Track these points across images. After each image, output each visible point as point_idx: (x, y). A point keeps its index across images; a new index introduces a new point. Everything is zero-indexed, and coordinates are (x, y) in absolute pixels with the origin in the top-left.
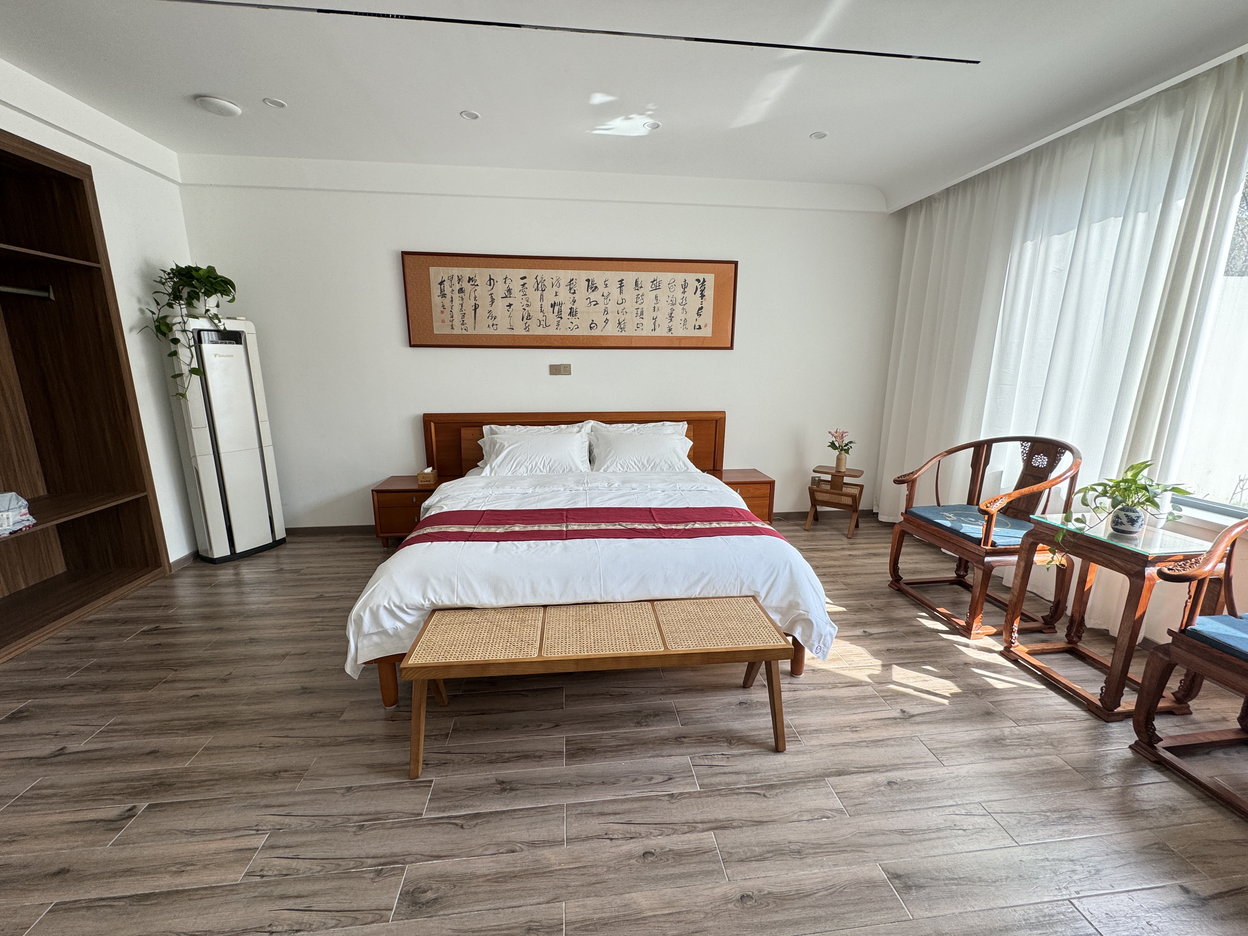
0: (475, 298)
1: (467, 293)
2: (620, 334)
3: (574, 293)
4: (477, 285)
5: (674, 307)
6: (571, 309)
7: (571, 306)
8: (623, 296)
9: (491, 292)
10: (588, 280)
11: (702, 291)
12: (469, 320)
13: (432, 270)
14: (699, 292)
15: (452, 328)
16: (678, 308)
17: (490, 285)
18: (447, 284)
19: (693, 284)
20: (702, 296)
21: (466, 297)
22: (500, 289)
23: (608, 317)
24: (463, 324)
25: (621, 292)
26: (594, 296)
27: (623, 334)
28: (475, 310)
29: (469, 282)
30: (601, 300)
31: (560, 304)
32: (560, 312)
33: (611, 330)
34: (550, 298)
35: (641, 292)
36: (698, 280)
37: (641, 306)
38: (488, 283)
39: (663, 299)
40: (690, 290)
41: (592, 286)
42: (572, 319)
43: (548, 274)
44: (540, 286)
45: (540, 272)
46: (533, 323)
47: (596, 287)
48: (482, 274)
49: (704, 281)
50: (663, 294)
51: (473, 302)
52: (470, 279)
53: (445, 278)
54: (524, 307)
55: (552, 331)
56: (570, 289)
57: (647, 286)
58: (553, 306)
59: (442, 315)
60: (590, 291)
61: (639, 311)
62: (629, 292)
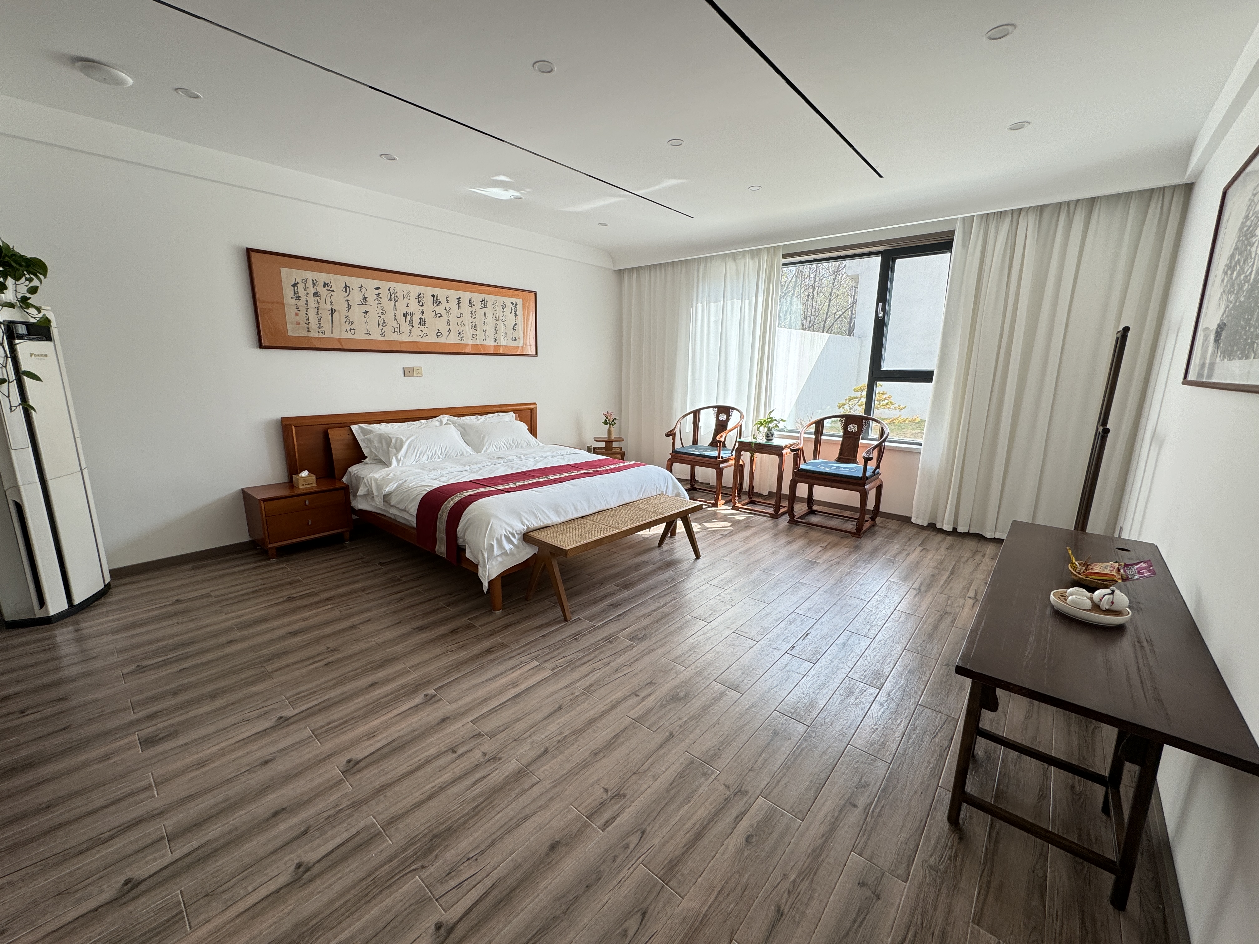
0: (331, 303)
1: (323, 297)
2: (460, 342)
3: (422, 305)
4: (333, 291)
5: (498, 323)
6: (420, 319)
7: (420, 316)
8: (461, 311)
9: (348, 298)
10: (433, 296)
11: (515, 311)
12: (326, 325)
13: (284, 270)
14: (513, 312)
15: (309, 331)
16: (500, 324)
17: (346, 292)
18: (301, 287)
19: (509, 306)
20: (516, 315)
21: (322, 301)
22: (356, 297)
23: (450, 327)
24: (319, 327)
25: (459, 308)
26: (440, 309)
27: (463, 342)
28: (332, 314)
29: (324, 287)
30: (444, 313)
31: (412, 314)
32: (411, 320)
33: (453, 339)
34: (402, 308)
35: (474, 309)
36: (512, 303)
37: (474, 321)
38: (344, 290)
39: (490, 316)
40: (507, 310)
41: (436, 301)
42: (422, 328)
43: (400, 287)
44: (393, 297)
45: (393, 285)
46: (388, 329)
47: (440, 302)
48: (338, 280)
49: (516, 304)
50: (489, 311)
51: (329, 307)
52: (325, 285)
53: (299, 280)
54: (380, 315)
55: (404, 338)
56: (419, 302)
57: (478, 305)
58: (405, 315)
59: (297, 318)
60: (435, 305)
61: (474, 324)
62: (466, 308)
